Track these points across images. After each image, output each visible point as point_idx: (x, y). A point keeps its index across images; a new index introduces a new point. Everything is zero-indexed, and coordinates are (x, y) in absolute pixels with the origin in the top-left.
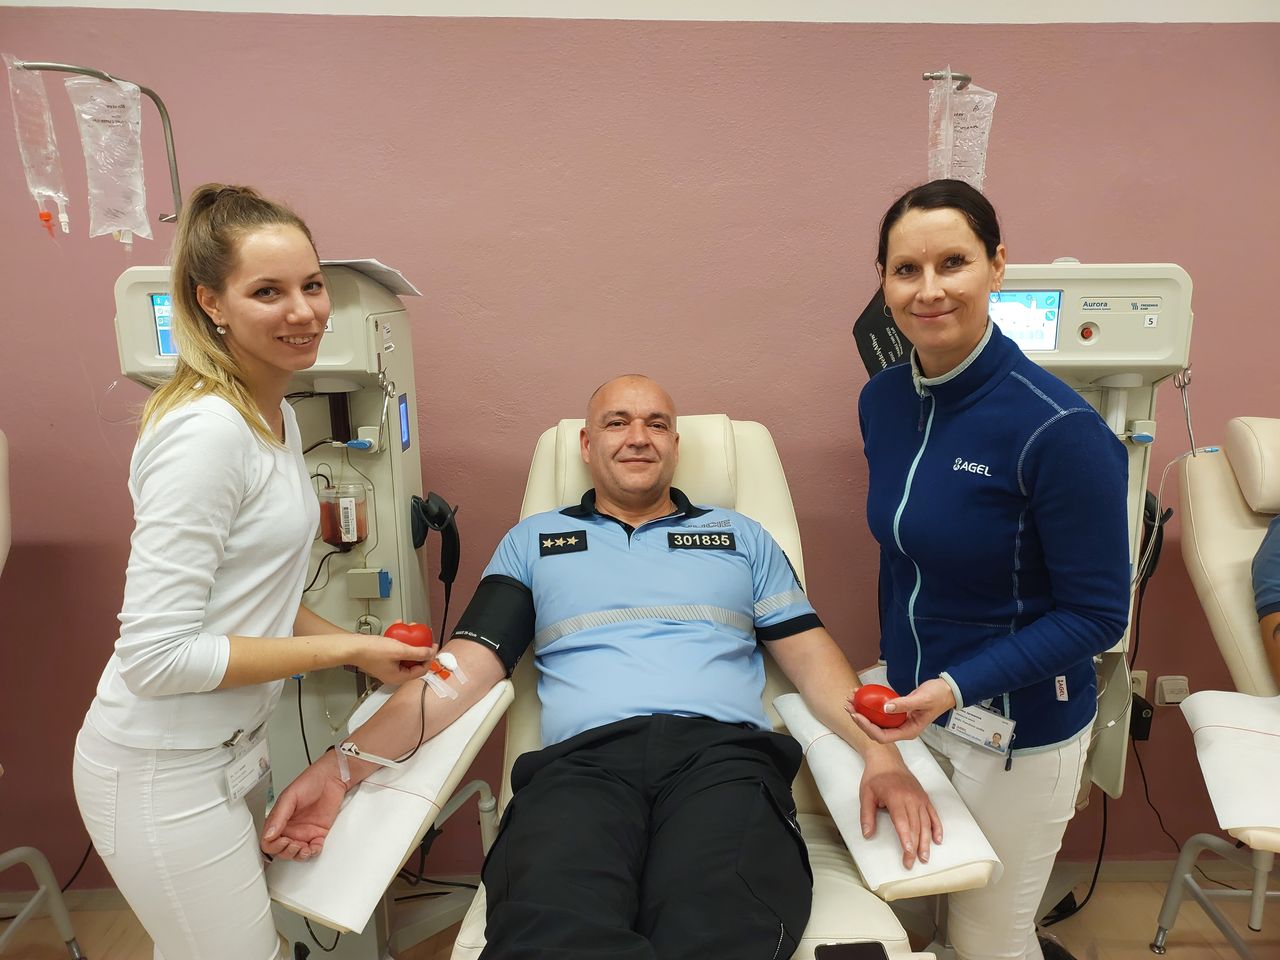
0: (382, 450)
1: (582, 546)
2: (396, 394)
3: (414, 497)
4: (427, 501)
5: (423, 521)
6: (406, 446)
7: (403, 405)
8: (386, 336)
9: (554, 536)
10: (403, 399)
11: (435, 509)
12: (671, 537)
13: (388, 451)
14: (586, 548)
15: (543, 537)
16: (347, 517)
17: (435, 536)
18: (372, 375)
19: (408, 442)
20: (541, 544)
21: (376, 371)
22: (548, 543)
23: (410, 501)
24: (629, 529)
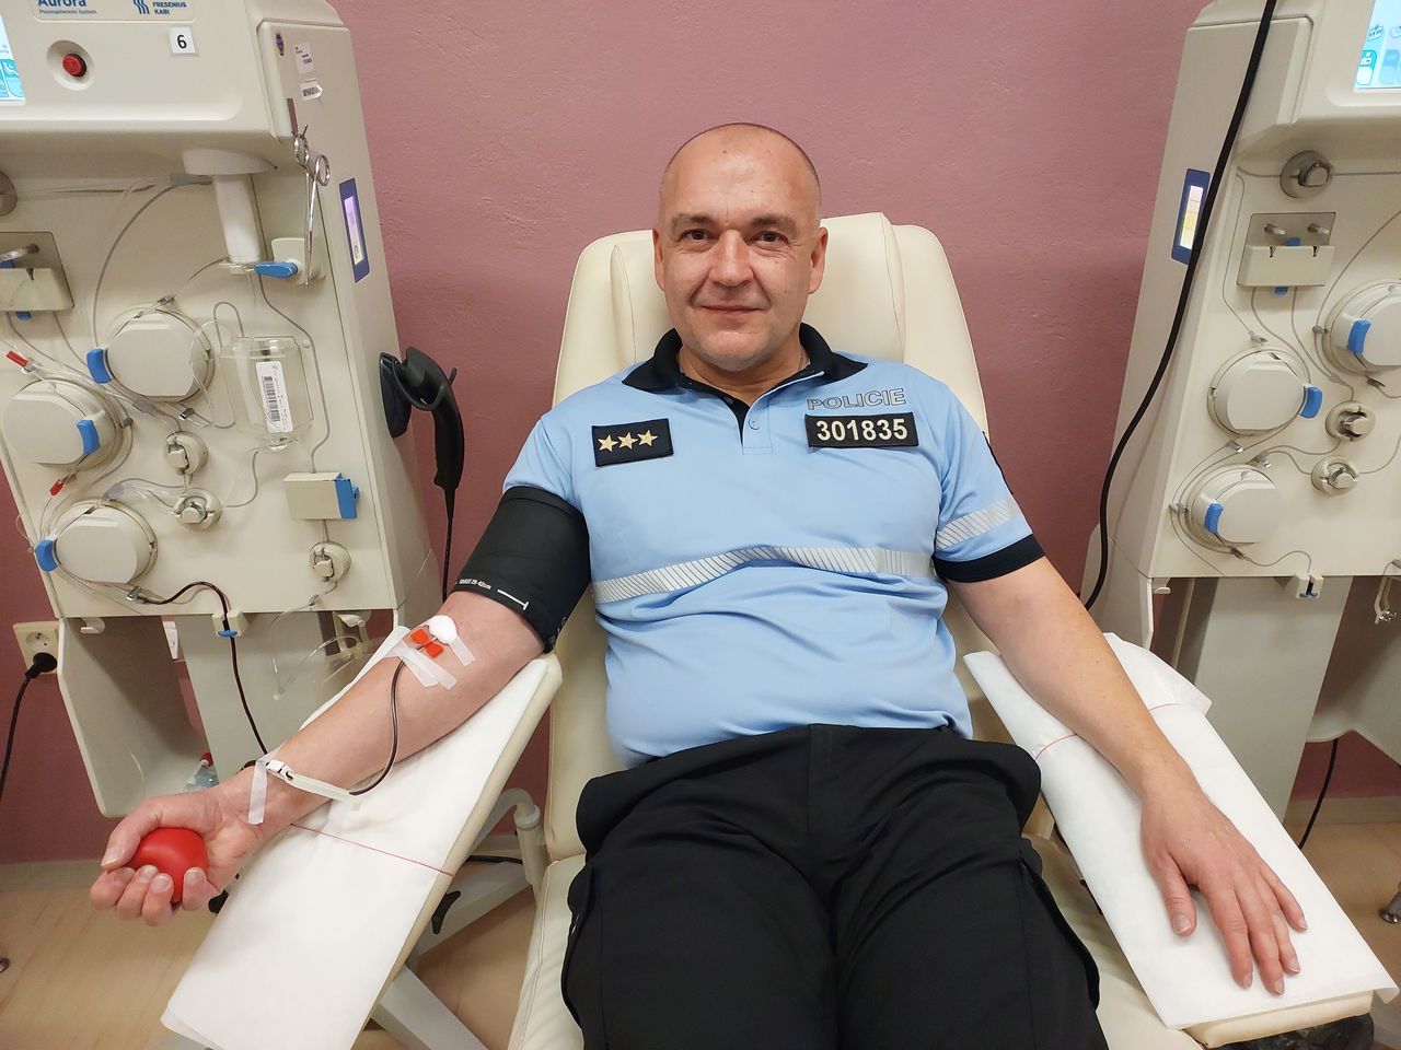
0: (316, 280)
1: (663, 448)
2: (334, 180)
3: (384, 356)
4: (405, 362)
5: (401, 396)
6: (361, 271)
7: (349, 202)
8: (303, 68)
9: (616, 431)
10: (348, 189)
11: (418, 376)
12: (811, 423)
13: (329, 278)
14: (670, 452)
15: (599, 432)
16: (271, 393)
17: (422, 420)
18: (280, 140)
19: (365, 262)
20: (597, 445)
21: (286, 131)
22: (607, 444)
23: (377, 363)
24: (740, 410)
